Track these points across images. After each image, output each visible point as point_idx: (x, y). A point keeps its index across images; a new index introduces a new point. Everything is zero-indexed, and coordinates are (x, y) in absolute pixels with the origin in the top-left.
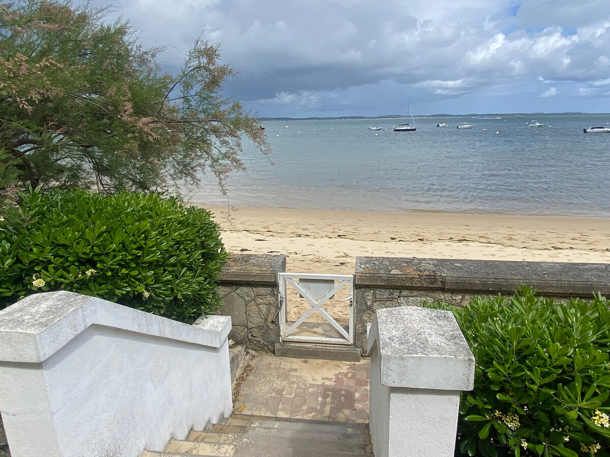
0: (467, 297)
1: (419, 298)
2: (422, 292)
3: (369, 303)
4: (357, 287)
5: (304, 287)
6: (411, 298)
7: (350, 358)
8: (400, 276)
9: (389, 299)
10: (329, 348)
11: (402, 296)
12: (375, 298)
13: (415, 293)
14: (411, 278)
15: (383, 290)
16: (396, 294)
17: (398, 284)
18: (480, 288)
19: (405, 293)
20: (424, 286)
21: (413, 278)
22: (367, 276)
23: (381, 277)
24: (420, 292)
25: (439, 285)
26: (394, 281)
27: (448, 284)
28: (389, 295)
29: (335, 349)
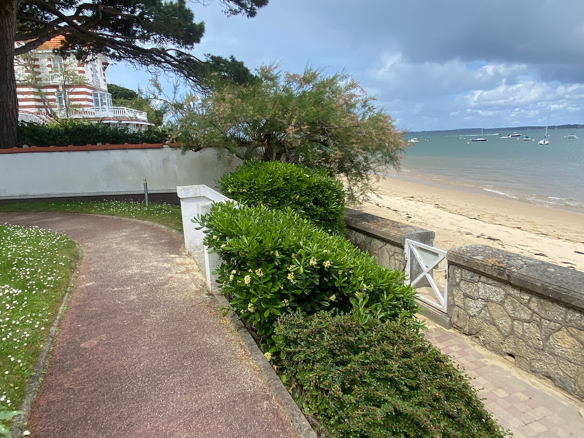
0: (534, 299)
1: (494, 288)
2: (496, 282)
3: (458, 280)
4: (450, 263)
5: (421, 254)
6: (488, 286)
7: (442, 323)
8: (477, 261)
9: (471, 281)
10: (430, 309)
11: (481, 282)
12: (462, 277)
13: (490, 281)
14: (485, 265)
15: (467, 271)
16: (476, 278)
17: (475, 268)
18: (541, 291)
19: (483, 279)
20: (494, 275)
21: (487, 265)
22: (454, 255)
23: (464, 258)
24: (494, 282)
25: (505, 278)
26: (472, 264)
27: (513, 278)
28: (471, 277)
29: (434, 311)
